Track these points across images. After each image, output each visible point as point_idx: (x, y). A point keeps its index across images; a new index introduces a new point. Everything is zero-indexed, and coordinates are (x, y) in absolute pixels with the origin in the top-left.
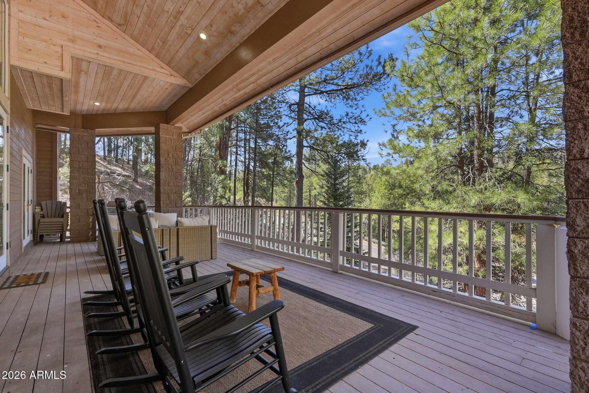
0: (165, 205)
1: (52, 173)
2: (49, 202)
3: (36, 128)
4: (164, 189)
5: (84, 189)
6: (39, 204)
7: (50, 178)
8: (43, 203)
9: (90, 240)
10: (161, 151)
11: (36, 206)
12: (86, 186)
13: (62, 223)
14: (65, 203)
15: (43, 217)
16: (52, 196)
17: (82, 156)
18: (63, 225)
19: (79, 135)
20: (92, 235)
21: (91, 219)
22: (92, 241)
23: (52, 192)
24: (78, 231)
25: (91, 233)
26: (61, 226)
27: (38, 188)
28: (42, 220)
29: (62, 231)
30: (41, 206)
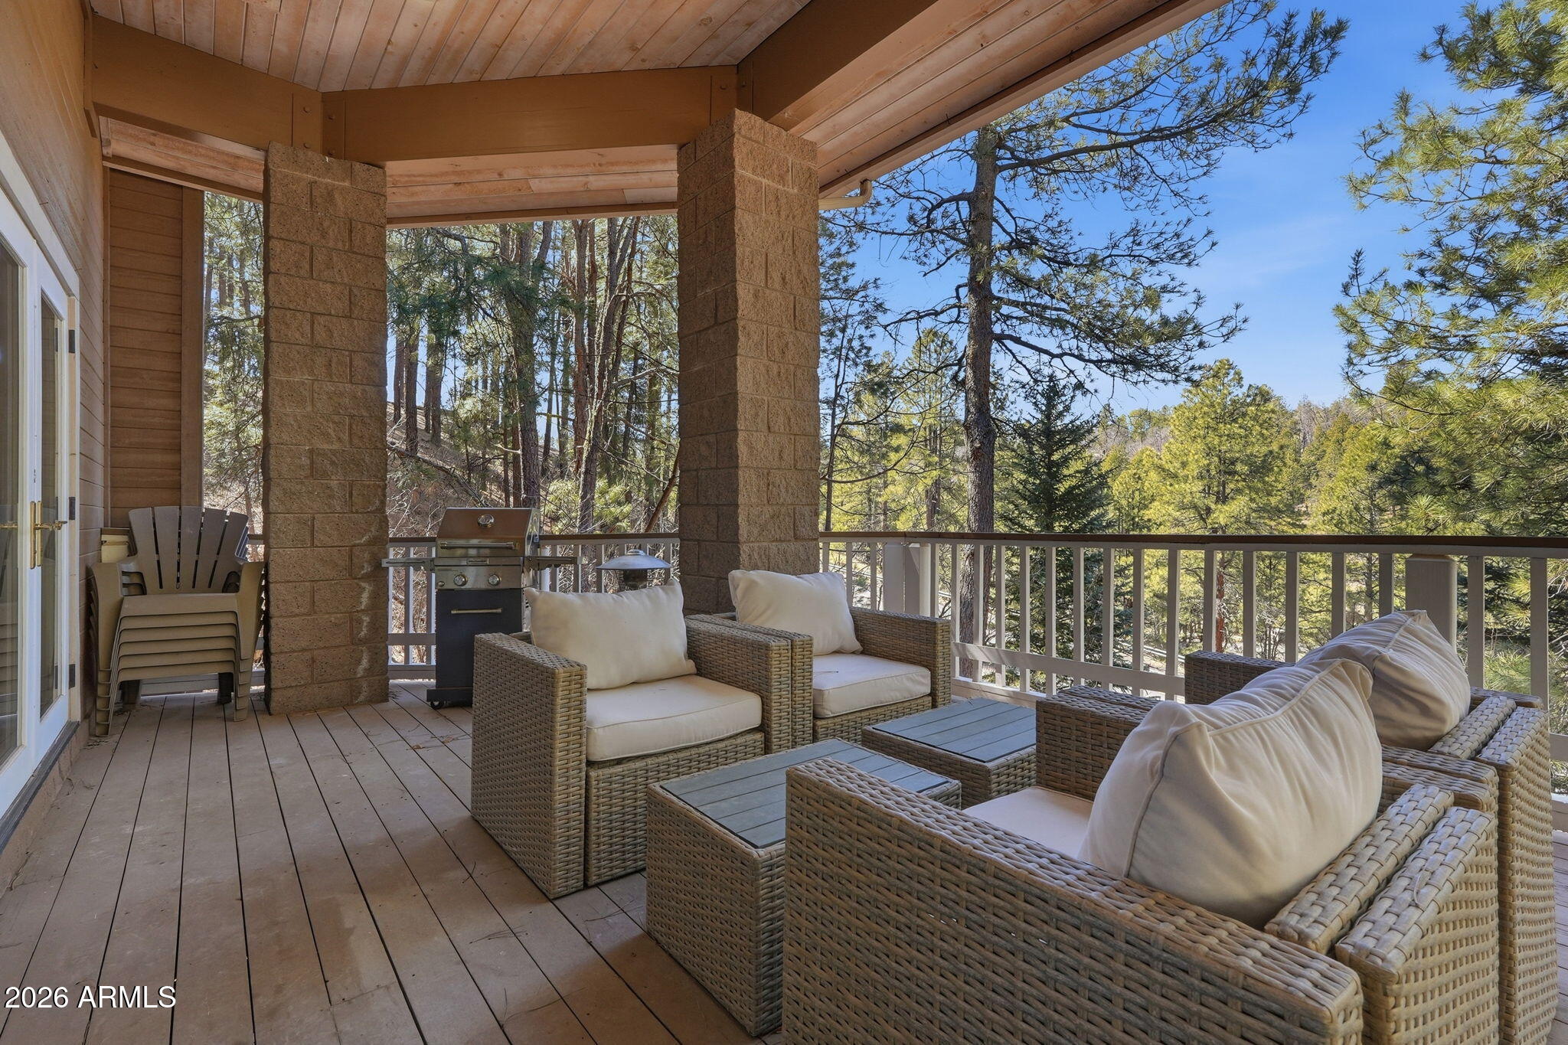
0: (756, 532)
1: (178, 377)
2: (166, 513)
3: (104, 158)
4: (751, 447)
5: (334, 452)
6: (119, 524)
7: (167, 402)
8: (139, 518)
9: (362, 698)
10: (739, 250)
11: (102, 532)
12: (346, 437)
13: (231, 619)
14: (241, 520)
15: (138, 586)
16: (177, 487)
17: (328, 288)
18: (235, 626)
19: (312, 183)
20: (369, 671)
21: (365, 596)
22: (370, 701)
23: (178, 467)
24: (307, 655)
25: (365, 663)
26: (228, 631)
27: (114, 447)
28: (135, 605)
29: (229, 657)
30: (129, 532)
